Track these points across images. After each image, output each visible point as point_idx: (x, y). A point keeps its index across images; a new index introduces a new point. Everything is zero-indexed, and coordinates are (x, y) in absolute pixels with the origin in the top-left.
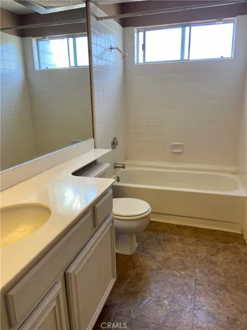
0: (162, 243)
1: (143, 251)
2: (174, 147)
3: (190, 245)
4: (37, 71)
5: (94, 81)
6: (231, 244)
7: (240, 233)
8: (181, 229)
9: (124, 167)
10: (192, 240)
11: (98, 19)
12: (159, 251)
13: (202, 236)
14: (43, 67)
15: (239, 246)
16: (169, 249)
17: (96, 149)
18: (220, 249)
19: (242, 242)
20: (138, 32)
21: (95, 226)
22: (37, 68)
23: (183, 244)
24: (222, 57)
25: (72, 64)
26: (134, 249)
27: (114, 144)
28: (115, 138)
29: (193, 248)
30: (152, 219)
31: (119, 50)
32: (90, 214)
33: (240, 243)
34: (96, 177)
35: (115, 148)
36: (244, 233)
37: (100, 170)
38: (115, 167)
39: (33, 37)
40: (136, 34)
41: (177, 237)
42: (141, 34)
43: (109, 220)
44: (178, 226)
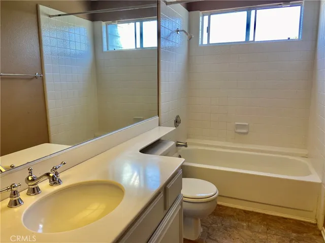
0: (228, 229)
1: (208, 237)
2: (238, 126)
3: (260, 233)
4: (106, 52)
5: (161, 61)
6: (305, 235)
7: (313, 222)
8: (248, 215)
9: (186, 146)
10: (262, 228)
11: (167, 3)
12: (226, 238)
13: (272, 225)
14: (111, 49)
15: (314, 237)
16: (237, 237)
17: (160, 127)
18: (293, 239)
19: (318, 233)
20: (203, 16)
21: (165, 209)
22: (105, 49)
23: (252, 232)
24: (289, 38)
25: (138, 46)
26: (199, 234)
27: (177, 122)
28: (178, 117)
29: (264, 237)
30: (219, 203)
31: (185, 32)
32: (162, 195)
33: (314, 235)
34: (161, 155)
35: (178, 126)
36: (318, 223)
37: (165, 148)
38: (177, 145)
39: (103, 21)
40: (201, 18)
41: (245, 224)
42: (206, 18)
43: (178, 202)
44: (245, 211)
